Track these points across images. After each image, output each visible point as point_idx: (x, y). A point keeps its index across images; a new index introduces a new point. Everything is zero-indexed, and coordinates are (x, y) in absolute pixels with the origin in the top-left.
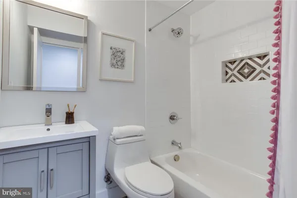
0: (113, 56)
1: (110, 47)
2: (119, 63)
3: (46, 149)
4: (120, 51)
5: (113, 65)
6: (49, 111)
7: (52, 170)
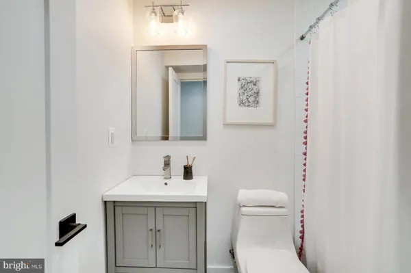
0: (242, 90)
1: (237, 78)
2: (251, 99)
3: (154, 208)
4: (251, 82)
5: (241, 103)
6: (167, 164)
7: (159, 231)
